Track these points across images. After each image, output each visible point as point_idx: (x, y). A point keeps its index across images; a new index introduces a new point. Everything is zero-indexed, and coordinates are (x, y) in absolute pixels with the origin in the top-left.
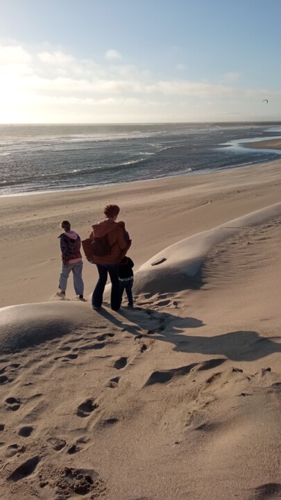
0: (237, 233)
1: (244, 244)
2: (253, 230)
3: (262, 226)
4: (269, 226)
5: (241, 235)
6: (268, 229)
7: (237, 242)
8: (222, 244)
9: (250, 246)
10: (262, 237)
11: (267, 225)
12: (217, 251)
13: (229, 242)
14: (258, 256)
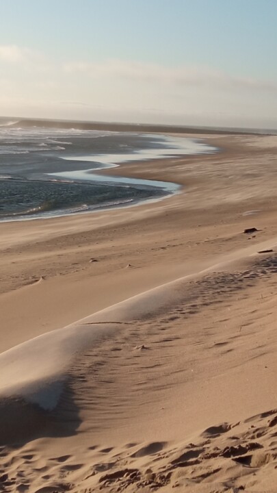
0: (118, 331)
1: (136, 351)
2: (145, 327)
3: (159, 319)
4: (172, 319)
5: (126, 333)
6: (171, 324)
7: (121, 346)
8: (95, 351)
9: (147, 352)
10: (164, 336)
11: (168, 317)
12: (88, 363)
13: (107, 348)
14: (164, 368)
